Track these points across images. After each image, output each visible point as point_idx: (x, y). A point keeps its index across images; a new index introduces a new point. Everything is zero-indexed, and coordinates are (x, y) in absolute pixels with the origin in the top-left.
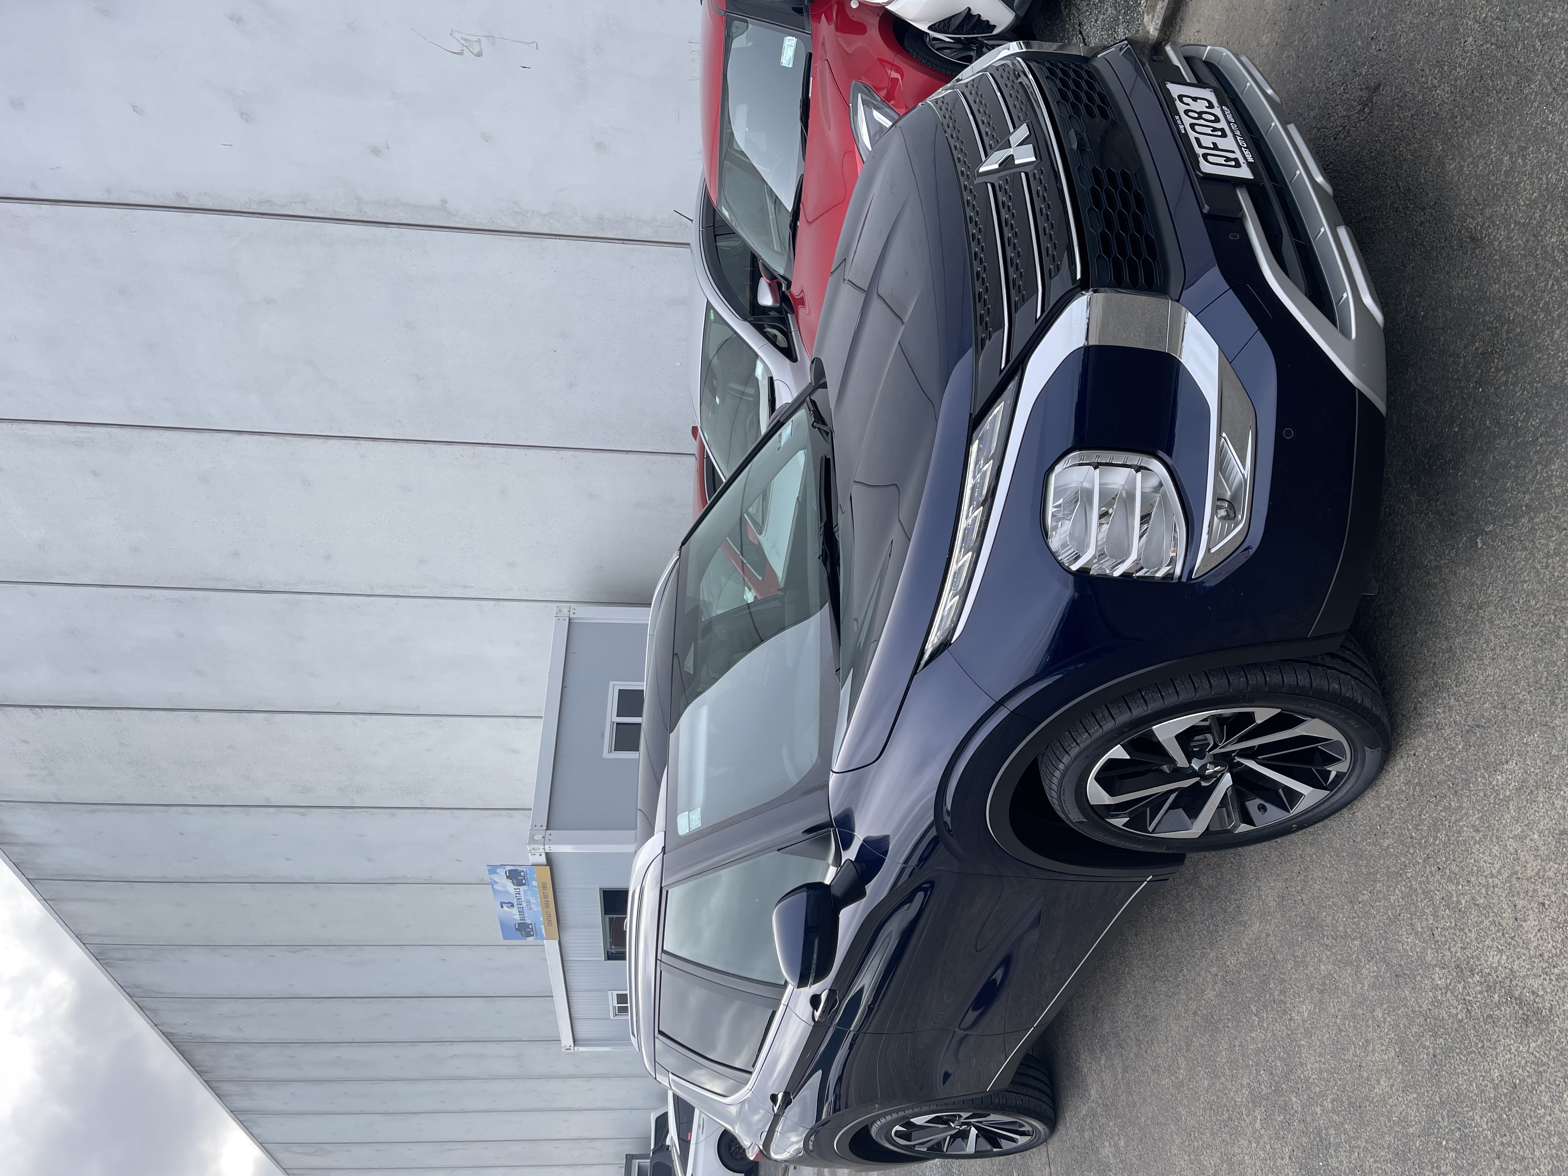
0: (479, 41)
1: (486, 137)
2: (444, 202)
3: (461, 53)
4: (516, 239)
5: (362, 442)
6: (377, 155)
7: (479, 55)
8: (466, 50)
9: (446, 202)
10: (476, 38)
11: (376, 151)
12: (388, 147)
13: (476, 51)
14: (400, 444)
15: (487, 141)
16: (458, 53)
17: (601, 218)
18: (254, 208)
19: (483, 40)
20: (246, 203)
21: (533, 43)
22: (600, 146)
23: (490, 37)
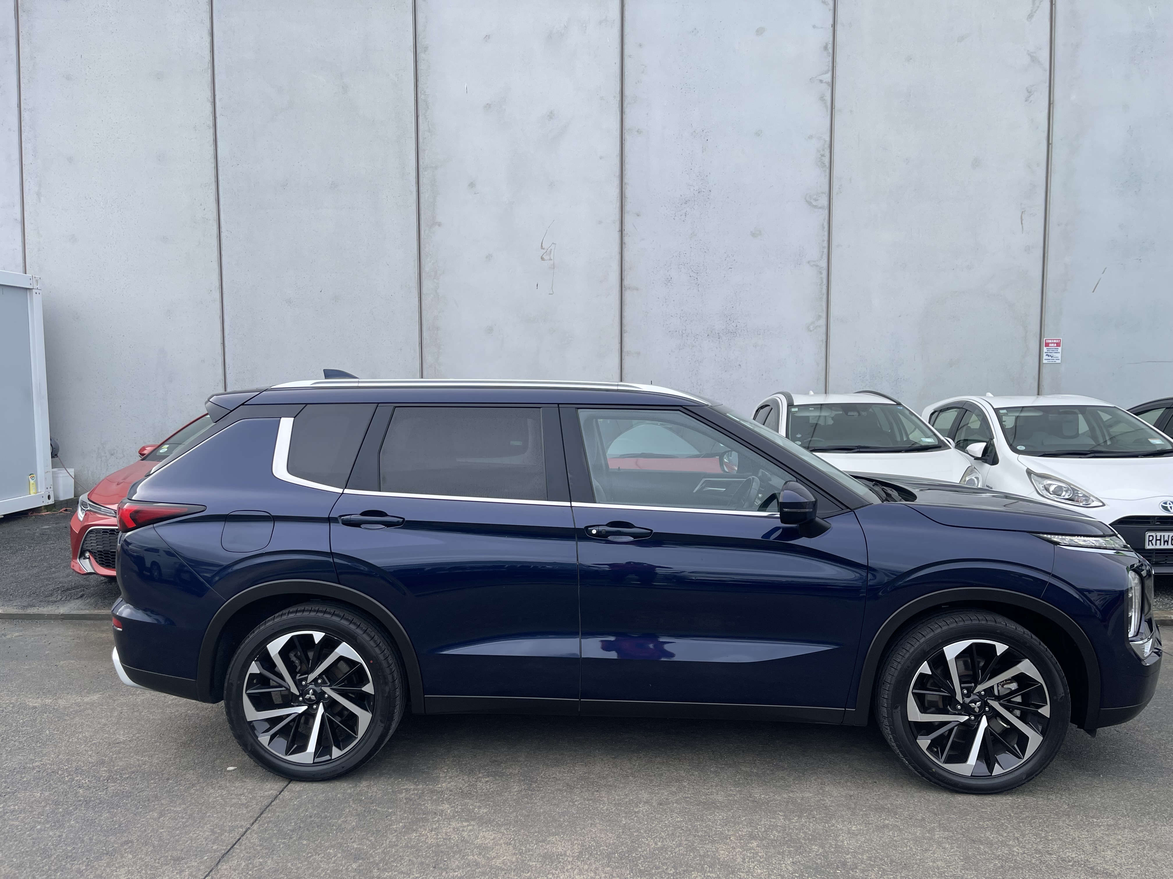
0: (551, 259)
1: (489, 257)
2: (440, 225)
3: (542, 248)
4: (416, 270)
5: (212, 131)
6: (469, 185)
7: (542, 258)
8: (544, 251)
9: (439, 225)
10: (552, 258)
11: (472, 185)
12: (475, 194)
13: (545, 257)
14: (213, 160)
15: (487, 257)
16: (542, 246)
17: (438, 329)
18: (421, 97)
19: (552, 262)
20: (425, 92)
21: (553, 292)
22: (490, 330)
23: (553, 267)
